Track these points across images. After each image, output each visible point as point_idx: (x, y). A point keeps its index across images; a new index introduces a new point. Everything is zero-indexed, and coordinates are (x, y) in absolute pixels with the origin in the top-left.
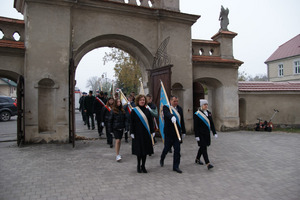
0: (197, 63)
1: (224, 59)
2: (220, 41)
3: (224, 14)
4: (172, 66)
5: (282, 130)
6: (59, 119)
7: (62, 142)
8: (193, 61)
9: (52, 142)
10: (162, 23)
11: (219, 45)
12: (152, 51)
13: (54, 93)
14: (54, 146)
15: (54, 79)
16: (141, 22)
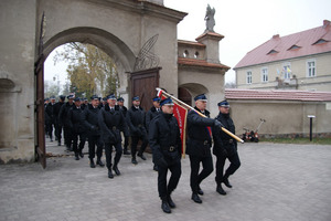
0: (183, 67)
1: (210, 63)
2: (205, 43)
3: (210, 13)
4: (160, 68)
5: (267, 140)
6: (21, 132)
7: (26, 161)
8: (179, 64)
9: (12, 162)
10: (146, 18)
11: (205, 47)
12: (134, 50)
13: (14, 99)
14: (15, 167)
15: (15, 80)
16: (123, 15)
